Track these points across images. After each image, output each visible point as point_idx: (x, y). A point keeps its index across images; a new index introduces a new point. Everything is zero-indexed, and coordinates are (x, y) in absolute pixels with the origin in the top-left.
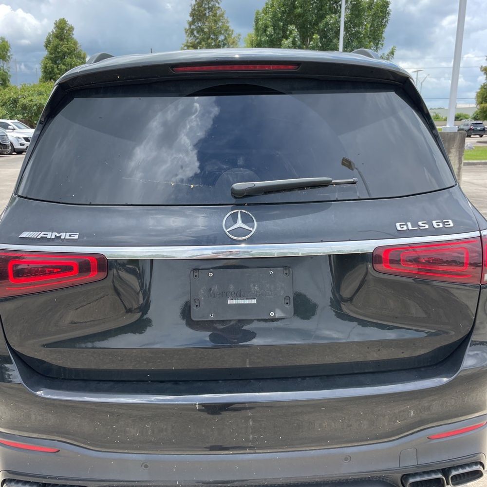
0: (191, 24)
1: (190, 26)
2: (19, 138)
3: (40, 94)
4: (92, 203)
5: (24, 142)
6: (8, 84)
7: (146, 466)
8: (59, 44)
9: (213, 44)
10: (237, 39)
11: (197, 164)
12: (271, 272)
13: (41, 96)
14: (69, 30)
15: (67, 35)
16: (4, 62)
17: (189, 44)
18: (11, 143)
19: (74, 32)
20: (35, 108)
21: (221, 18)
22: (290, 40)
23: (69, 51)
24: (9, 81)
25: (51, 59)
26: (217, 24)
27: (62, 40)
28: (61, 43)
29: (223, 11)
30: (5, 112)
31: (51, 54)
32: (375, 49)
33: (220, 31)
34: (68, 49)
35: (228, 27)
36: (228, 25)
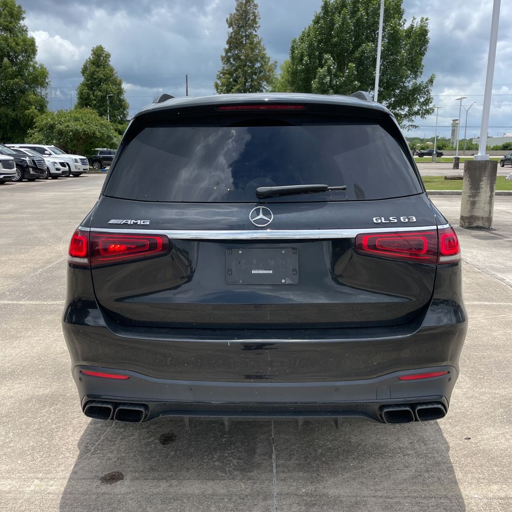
0: (227, 51)
1: (227, 53)
2: (55, 163)
3: (77, 120)
4: (159, 201)
5: (60, 167)
6: (45, 110)
7: (191, 390)
8: (96, 71)
9: (249, 71)
10: (273, 66)
11: (232, 180)
12: (283, 252)
13: (77, 122)
14: (105, 57)
15: (104, 61)
16: (42, 88)
17: (225, 71)
18: (48, 168)
19: (110, 59)
20: (71, 133)
21: (258, 46)
22: (326, 68)
23: (105, 78)
24: (46, 107)
25: (87, 85)
26: (253, 51)
27: (98, 66)
28: (98, 70)
29: (260, 38)
30: (41, 137)
31: (88, 80)
32: (414, 76)
33: (257, 58)
34: (104, 76)
35: (265, 54)
36: (264, 53)
